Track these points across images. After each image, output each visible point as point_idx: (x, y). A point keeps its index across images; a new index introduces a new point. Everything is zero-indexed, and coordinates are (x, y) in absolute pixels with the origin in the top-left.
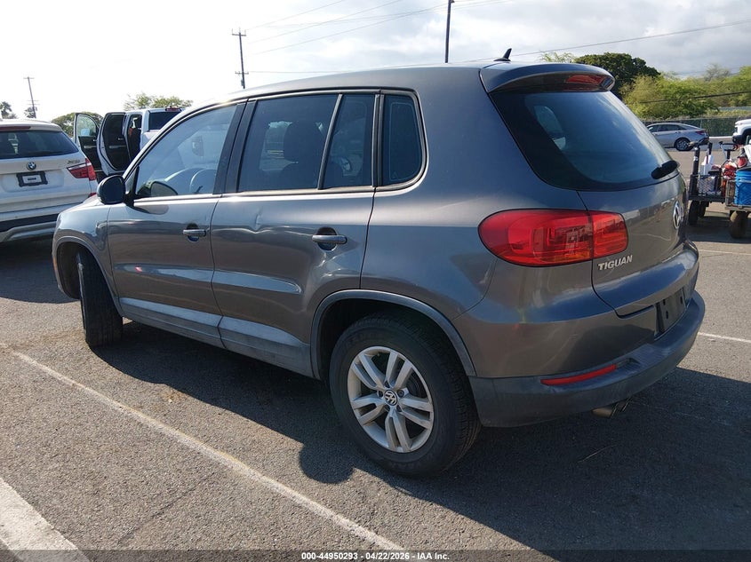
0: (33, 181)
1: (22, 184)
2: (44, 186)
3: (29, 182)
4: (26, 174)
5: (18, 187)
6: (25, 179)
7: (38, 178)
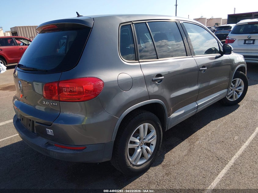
0: (249, 43)
1: (245, 43)
2: (253, 45)
3: (248, 43)
4: (247, 40)
5: (243, 44)
6: (247, 42)
7: (252, 42)
